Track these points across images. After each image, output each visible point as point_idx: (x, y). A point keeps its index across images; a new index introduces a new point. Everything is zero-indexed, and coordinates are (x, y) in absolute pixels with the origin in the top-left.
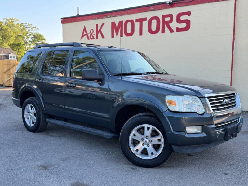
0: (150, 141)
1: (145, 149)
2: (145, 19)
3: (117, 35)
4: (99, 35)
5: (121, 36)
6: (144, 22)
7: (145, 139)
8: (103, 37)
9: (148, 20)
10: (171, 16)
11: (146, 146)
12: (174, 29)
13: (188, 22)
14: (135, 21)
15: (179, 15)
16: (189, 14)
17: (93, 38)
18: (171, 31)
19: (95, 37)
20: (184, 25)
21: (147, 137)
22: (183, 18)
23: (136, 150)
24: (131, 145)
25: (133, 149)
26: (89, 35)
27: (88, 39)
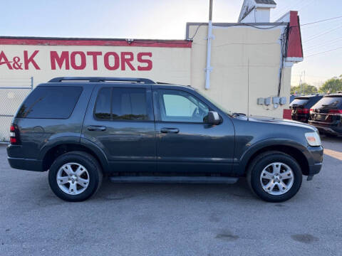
0: (281, 177)
1: (276, 186)
2: (100, 53)
3: (60, 67)
4: (31, 64)
5: (67, 68)
6: (98, 56)
7: (275, 177)
8: (37, 68)
9: (104, 54)
10: (131, 54)
11: (276, 183)
12: (136, 68)
13: (150, 62)
14: (86, 54)
15: (140, 55)
16: (150, 54)
17: (20, 67)
18: (133, 69)
19: (23, 66)
20: (146, 65)
21: (277, 175)
22: (144, 58)
23: (268, 188)
24: (262, 184)
25: (265, 188)
26: (12, 64)
27: (10, 68)
